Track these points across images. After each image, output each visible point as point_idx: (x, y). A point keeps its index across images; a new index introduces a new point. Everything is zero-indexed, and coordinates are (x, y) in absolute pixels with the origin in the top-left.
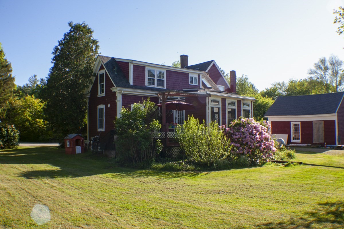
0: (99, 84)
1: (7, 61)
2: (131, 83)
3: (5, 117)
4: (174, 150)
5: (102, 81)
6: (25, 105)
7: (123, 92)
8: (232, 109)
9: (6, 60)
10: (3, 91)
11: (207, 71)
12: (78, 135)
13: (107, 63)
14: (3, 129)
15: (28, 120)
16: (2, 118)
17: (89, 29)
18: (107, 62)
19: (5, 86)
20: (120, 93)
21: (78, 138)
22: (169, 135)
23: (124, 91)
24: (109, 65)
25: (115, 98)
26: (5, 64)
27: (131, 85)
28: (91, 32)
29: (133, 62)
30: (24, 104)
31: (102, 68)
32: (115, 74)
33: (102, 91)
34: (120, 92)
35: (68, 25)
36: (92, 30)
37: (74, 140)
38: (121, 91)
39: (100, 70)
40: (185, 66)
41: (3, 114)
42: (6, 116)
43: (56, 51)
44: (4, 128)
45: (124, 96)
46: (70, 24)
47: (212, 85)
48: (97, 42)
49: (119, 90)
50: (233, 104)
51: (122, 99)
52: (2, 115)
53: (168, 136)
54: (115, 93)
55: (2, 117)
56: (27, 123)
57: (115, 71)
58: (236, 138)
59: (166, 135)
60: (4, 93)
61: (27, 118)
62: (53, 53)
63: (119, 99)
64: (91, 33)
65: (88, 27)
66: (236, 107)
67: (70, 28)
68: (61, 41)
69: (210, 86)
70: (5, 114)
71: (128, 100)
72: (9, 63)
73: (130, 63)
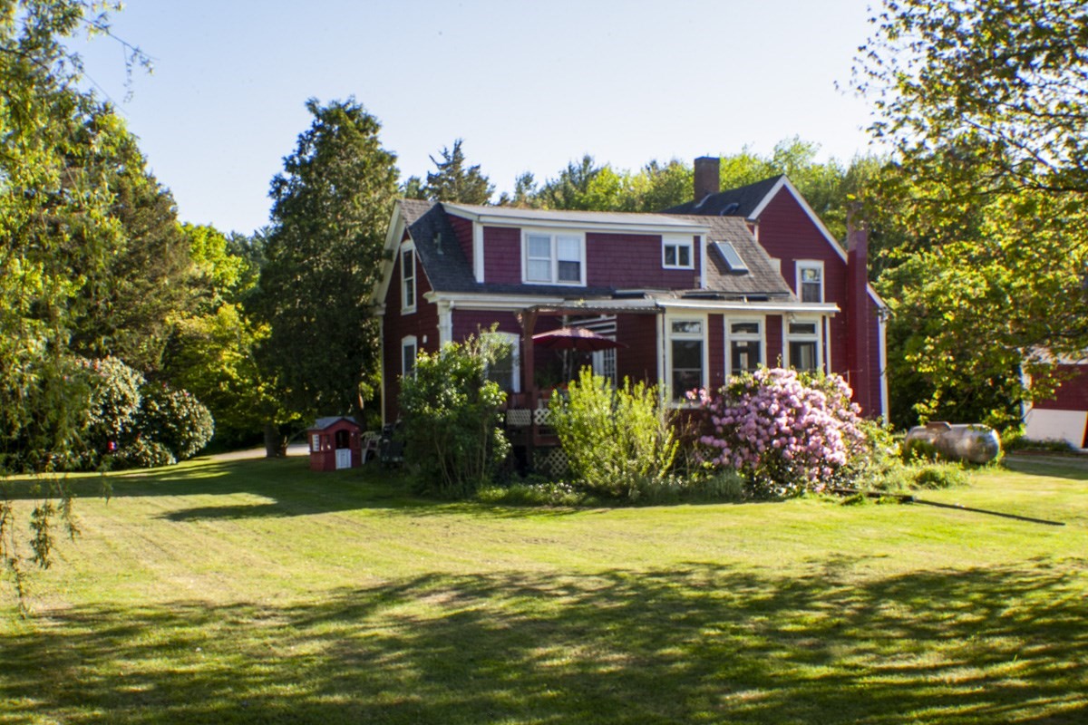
0: (403, 280)
1: (157, 182)
2: (480, 277)
3: (160, 367)
4: (557, 455)
5: (408, 273)
6: (220, 331)
7: (452, 304)
8: (749, 343)
9: (151, 179)
10: (150, 285)
11: (754, 215)
12: (343, 420)
13: (417, 224)
14: (154, 403)
15: (225, 377)
16: (151, 369)
17: (367, 119)
18: (418, 217)
19: (156, 267)
20: (447, 306)
21: (343, 426)
22: (539, 417)
23: (455, 301)
24: (422, 229)
25: (436, 319)
26: (152, 194)
27: (480, 284)
28: (376, 128)
29: (482, 219)
30: (214, 328)
31: (406, 237)
32: (437, 254)
33: (410, 302)
34: (445, 304)
35: (306, 108)
36: (377, 122)
37: (332, 432)
38: (449, 302)
39: (403, 240)
40: (707, 194)
41: (152, 357)
42: (162, 362)
43: (278, 191)
44: (158, 403)
45: (456, 313)
46: (312, 106)
47: (751, 262)
48: (393, 158)
49: (443, 300)
50: (753, 328)
51: (453, 321)
52: (150, 359)
53: (536, 420)
54: (434, 306)
55: (152, 366)
56: (224, 387)
57: (437, 245)
58: (720, 425)
59: (533, 417)
60: (156, 291)
61: (223, 370)
62: (271, 193)
63: (445, 322)
64: (374, 132)
65: (364, 111)
66: (761, 336)
67: (312, 117)
68: (292, 158)
69: (743, 266)
70: (159, 358)
71: (467, 324)
72: (164, 188)
73: (474, 224)
